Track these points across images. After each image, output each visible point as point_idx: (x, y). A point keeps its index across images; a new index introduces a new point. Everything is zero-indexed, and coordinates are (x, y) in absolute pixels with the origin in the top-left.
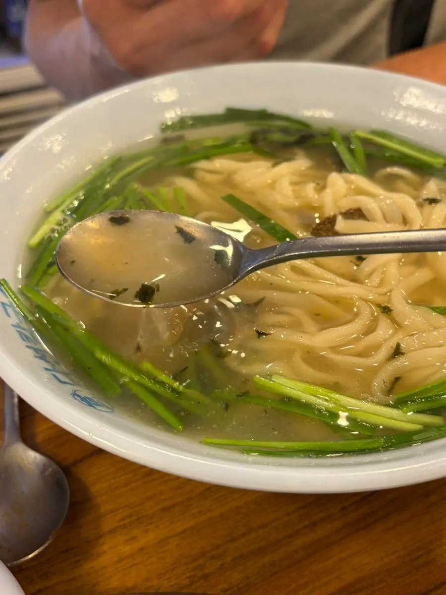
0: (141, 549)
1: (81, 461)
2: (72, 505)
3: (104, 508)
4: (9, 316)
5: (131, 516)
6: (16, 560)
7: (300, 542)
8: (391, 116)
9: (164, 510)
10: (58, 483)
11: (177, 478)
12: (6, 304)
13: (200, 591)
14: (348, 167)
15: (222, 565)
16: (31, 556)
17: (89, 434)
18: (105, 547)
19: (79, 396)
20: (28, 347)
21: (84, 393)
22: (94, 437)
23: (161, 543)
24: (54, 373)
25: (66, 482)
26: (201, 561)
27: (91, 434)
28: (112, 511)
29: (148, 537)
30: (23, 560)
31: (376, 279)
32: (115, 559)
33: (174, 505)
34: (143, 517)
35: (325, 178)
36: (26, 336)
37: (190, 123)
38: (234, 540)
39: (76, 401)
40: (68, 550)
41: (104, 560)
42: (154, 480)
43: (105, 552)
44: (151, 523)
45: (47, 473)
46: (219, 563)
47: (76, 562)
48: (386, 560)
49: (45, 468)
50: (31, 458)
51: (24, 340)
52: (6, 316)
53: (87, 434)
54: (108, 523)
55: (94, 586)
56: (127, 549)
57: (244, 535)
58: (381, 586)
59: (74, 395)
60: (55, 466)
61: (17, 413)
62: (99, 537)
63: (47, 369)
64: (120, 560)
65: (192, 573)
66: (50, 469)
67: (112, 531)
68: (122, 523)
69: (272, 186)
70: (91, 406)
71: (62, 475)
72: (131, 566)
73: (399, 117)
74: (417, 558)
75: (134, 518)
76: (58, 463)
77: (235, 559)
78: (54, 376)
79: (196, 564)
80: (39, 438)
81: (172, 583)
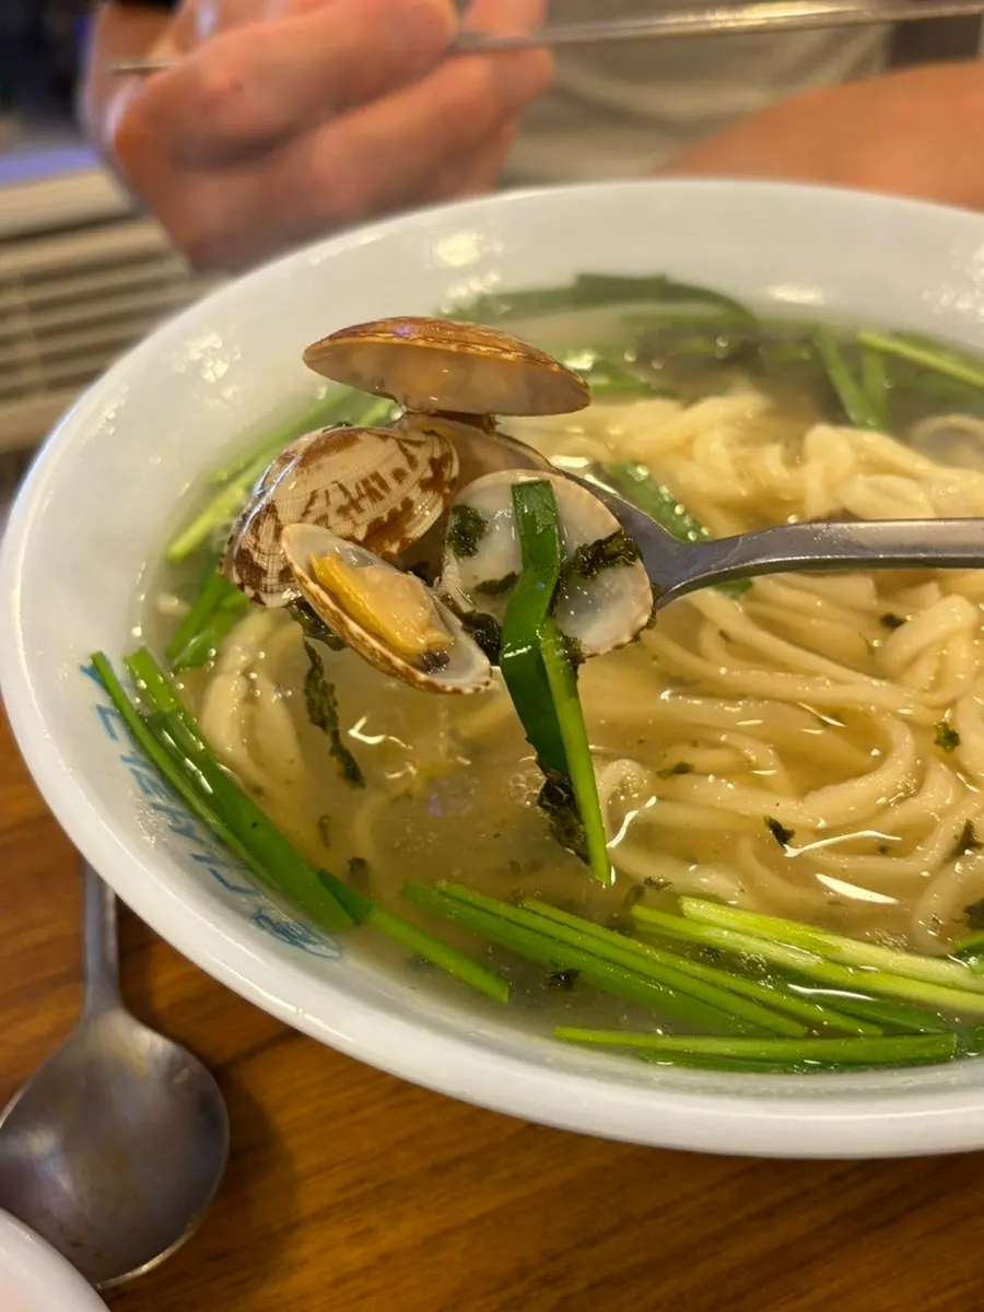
0: (385, 1258)
1: (253, 1053)
2: (235, 1154)
3: (304, 1163)
4: (113, 736)
5: (362, 1181)
6: (113, 1277)
7: (738, 1251)
8: (945, 300)
9: (437, 1170)
10: (204, 1105)
12: (109, 711)
14: (853, 416)
15: (565, 1299)
16: (145, 1268)
17: (298, 1009)
18: (305, 1251)
19: (268, 920)
20: (155, 806)
21: (279, 913)
22: (307, 1016)
23: (431, 1244)
24: (213, 867)
25: (221, 1102)
26: (518, 1289)
27: (301, 1010)
28: (320, 1170)
29: (402, 1231)
30: (129, 1275)
31: (925, 673)
32: (329, 1278)
33: (458, 1161)
34: (389, 1184)
35: (801, 438)
36: (150, 781)
37: (505, 308)
38: (592, 1242)
39: (265, 933)
40: (224, 1257)
41: (305, 1279)
42: (412, 1102)
43: (304, 1262)
44: (407, 1199)
45: (177, 1080)
46: (560, 1294)
47: (242, 1282)
49: (173, 1068)
50: (146, 1045)
51: (146, 791)
52: (106, 736)
53: (293, 1009)
54: (313, 1196)
56: (354, 1257)
57: (614, 1230)
59: (257, 919)
60: (196, 1065)
61: (112, 943)
62: (291, 1227)
63: (197, 858)
64: (339, 1281)
66: (185, 1072)
67: (321, 1215)
68: (340, 1198)
69: (685, 448)
70: (297, 944)
71: (213, 1084)
72: (363, 1297)
73: (964, 305)
75: (370, 1186)
76: (202, 1057)
77: (592, 1286)
78: (215, 873)
79: (506, 1295)
80: (161, 1002)
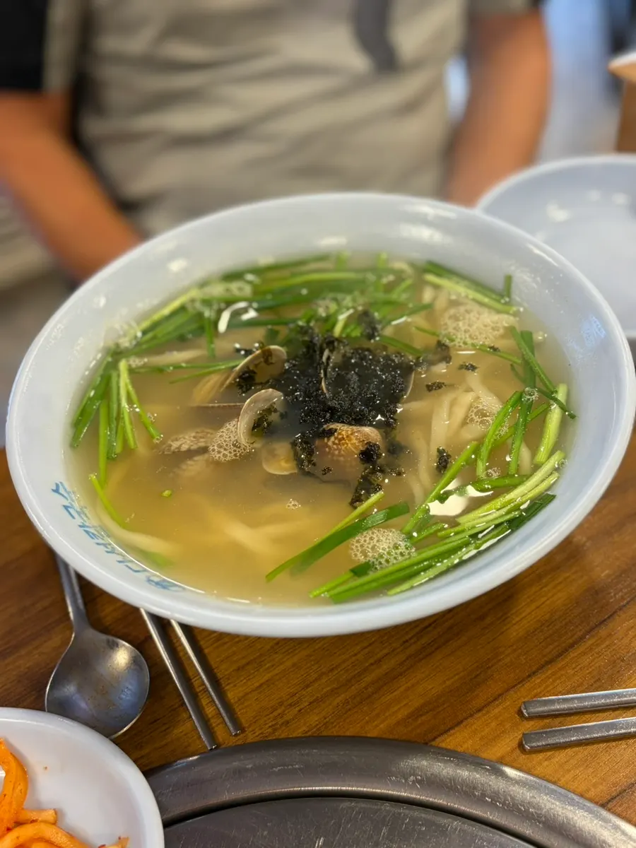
4: (73, 518)
6: (113, 734)
7: (368, 678)
11: (246, 638)
12: (68, 507)
13: (283, 736)
15: (300, 711)
16: (125, 729)
19: (152, 581)
20: (98, 544)
24: (127, 564)
26: (280, 710)
30: (120, 733)
36: (93, 534)
38: (308, 686)
40: (155, 721)
42: (225, 643)
46: (298, 709)
48: (448, 683)
51: (93, 538)
52: (71, 518)
55: (186, 747)
57: (316, 680)
58: (445, 706)
59: (148, 581)
63: (120, 562)
65: (273, 723)
70: (166, 588)
74: (476, 677)
77: (310, 703)
78: (127, 566)
79: (276, 713)
81: (257, 734)
